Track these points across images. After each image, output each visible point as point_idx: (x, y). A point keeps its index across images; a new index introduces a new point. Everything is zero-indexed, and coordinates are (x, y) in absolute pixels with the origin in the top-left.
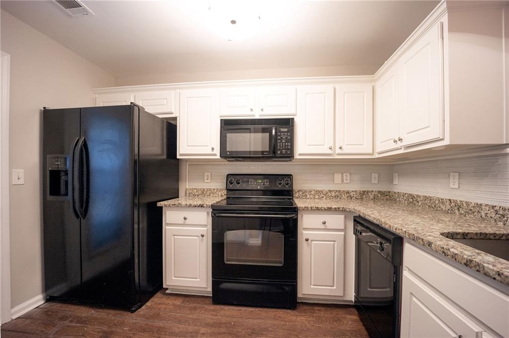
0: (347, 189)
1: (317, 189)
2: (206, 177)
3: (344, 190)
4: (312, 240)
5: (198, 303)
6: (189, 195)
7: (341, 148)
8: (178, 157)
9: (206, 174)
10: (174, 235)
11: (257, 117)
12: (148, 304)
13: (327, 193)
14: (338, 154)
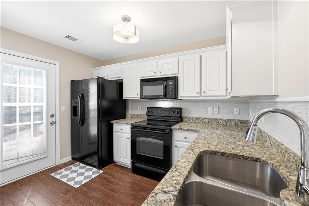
0: (216, 118)
1: (197, 117)
2: (139, 108)
3: (215, 118)
4: (179, 147)
5: (126, 171)
6: (131, 118)
7: (204, 93)
8: (124, 99)
9: (139, 106)
10: (117, 137)
11: (158, 77)
12: (106, 167)
13: (203, 120)
14: (203, 96)
